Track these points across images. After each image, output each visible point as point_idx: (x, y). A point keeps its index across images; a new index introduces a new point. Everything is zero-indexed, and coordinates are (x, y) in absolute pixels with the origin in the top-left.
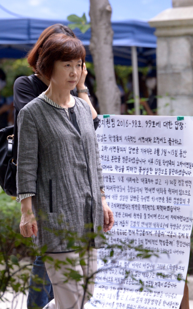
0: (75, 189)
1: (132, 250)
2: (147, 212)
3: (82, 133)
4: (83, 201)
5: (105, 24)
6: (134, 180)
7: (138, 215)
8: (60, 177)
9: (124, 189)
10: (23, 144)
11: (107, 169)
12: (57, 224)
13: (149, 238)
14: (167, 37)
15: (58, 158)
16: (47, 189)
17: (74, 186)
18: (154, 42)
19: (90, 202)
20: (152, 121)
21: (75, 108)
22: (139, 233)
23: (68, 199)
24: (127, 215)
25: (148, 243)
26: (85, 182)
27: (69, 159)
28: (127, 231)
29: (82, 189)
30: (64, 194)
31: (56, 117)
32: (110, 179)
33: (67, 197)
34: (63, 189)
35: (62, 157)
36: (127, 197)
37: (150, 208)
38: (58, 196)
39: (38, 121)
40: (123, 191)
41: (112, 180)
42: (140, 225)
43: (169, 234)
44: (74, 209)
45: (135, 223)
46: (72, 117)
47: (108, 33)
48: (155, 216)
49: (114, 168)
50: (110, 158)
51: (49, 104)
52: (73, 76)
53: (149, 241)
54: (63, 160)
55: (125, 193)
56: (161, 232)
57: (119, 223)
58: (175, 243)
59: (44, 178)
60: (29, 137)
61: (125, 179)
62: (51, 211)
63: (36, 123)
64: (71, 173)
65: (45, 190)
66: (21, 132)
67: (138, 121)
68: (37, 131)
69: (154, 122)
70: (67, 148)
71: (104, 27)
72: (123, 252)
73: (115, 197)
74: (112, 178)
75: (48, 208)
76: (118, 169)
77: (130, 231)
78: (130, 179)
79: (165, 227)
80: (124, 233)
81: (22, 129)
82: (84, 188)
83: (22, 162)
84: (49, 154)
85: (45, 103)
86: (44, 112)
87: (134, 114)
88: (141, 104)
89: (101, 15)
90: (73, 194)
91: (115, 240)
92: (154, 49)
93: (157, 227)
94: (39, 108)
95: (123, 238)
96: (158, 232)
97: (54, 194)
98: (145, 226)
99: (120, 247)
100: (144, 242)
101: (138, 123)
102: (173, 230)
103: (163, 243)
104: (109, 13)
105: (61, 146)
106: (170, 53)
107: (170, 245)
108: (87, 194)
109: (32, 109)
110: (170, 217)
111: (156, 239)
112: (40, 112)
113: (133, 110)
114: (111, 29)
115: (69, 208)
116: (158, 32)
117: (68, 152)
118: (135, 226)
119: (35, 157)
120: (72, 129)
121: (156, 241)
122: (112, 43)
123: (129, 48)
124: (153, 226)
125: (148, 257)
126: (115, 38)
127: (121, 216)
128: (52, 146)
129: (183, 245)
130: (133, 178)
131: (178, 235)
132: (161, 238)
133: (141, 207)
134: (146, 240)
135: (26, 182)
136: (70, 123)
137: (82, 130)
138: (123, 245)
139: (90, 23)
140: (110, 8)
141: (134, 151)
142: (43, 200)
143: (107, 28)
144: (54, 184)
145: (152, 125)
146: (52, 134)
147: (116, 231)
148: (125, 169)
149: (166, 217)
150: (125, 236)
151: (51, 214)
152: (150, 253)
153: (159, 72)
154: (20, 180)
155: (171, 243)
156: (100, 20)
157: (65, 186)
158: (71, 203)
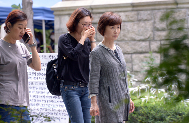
0: (121, 91)
1: (42, 118)
2: (49, 99)
3: (122, 63)
4: (125, 97)
5: (29, 9)
6: (42, 84)
7: (44, 101)
8: (113, 85)
9: (38, 88)
10: (93, 69)
11: (30, 79)
12: (114, 109)
13: (49, 111)
14: (59, 15)
15: (112, 76)
16: (107, 91)
17: (120, 89)
18: (53, 18)
19: (127, 97)
20: (52, 56)
21: (117, 50)
22: (45, 109)
23: (118, 96)
24: (39, 101)
25: (49, 114)
26: (125, 87)
27: (118, 76)
28: (39, 109)
29: (124, 91)
30: (116, 93)
31: (109, 55)
32: (31, 83)
33: (118, 95)
34: (115, 91)
35: (115, 75)
36: (39, 92)
37: (50, 97)
38: (113, 95)
39: (101, 57)
40: (37, 89)
41: (32, 84)
42: (45, 105)
43: (59, 110)
44: (121, 101)
45: (43, 104)
46: (116, 54)
47: (31, 13)
48: (52, 101)
49: (33, 78)
50: (31, 73)
51: (105, 48)
52: (116, 33)
53: (49, 113)
54: (115, 76)
55: (38, 90)
56: (55, 109)
57: (35, 105)
58: (61, 114)
59: (105, 86)
60: (96, 65)
61: (38, 83)
62: (110, 102)
63: (100, 58)
64: (119, 83)
65: (106, 92)
66: (92, 63)
67: (45, 55)
68: (100, 62)
69: (53, 56)
70: (116, 70)
71: (29, 10)
72: (38, 119)
73: (33, 92)
74: (32, 83)
75: (109, 101)
76: (35, 79)
77: (40, 108)
78: (40, 84)
79: (57, 107)
80: (38, 110)
81: (92, 61)
82: (125, 90)
83: (92, 78)
84: (108, 74)
85: (103, 48)
86: (104, 52)
87: (43, 52)
88: (47, 47)
89: (28, 5)
90: (121, 93)
91: (33, 113)
92: (53, 21)
93: (53, 107)
94: (101, 50)
95: (37, 112)
96: (53, 109)
97: (111, 94)
98: (47, 106)
99: (36, 116)
100: (47, 114)
101: (45, 57)
102: (60, 108)
103: (56, 114)
104: (31, 4)
105: (114, 69)
106: (60, 23)
107: (59, 115)
108: (127, 93)
109: (98, 51)
110: (59, 101)
111: (52, 112)
112: (101, 53)
113: (43, 50)
114: (32, 12)
115: (119, 101)
116: (55, 13)
117: (117, 72)
118: (42, 106)
119: (99, 75)
120: (117, 61)
121: (53, 113)
122: (33, 18)
123: (41, 21)
124: (51, 106)
125: (50, 121)
126: (34, 16)
127: (36, 101)
128: (109, 69)
129: (65, 115)
130: (42, 83)
131: (63, 110)
132: (55, 112)
133: (46, 97)
134: (48, 113)
135: (94, 88)
136: (116, 58)
137: (121, 61)
138: (38, 115)
139: (23, 9)
140: (32, 1)
141: (43, 70)
142: (105, 97)
143: (30, 11)
144: (111, 88)
145: (52, 57)
146: (109, 63)
147: (34, 108)
148: (38, 78)
149: (57, 102)
150: (38, 111)
151: (110, 104)
152: (51, 119)
153: (56, 32)
154: (91, 87)
155: (60, 114)
156: (27, 7)
157: (116, 90)
158: (119, 98)
